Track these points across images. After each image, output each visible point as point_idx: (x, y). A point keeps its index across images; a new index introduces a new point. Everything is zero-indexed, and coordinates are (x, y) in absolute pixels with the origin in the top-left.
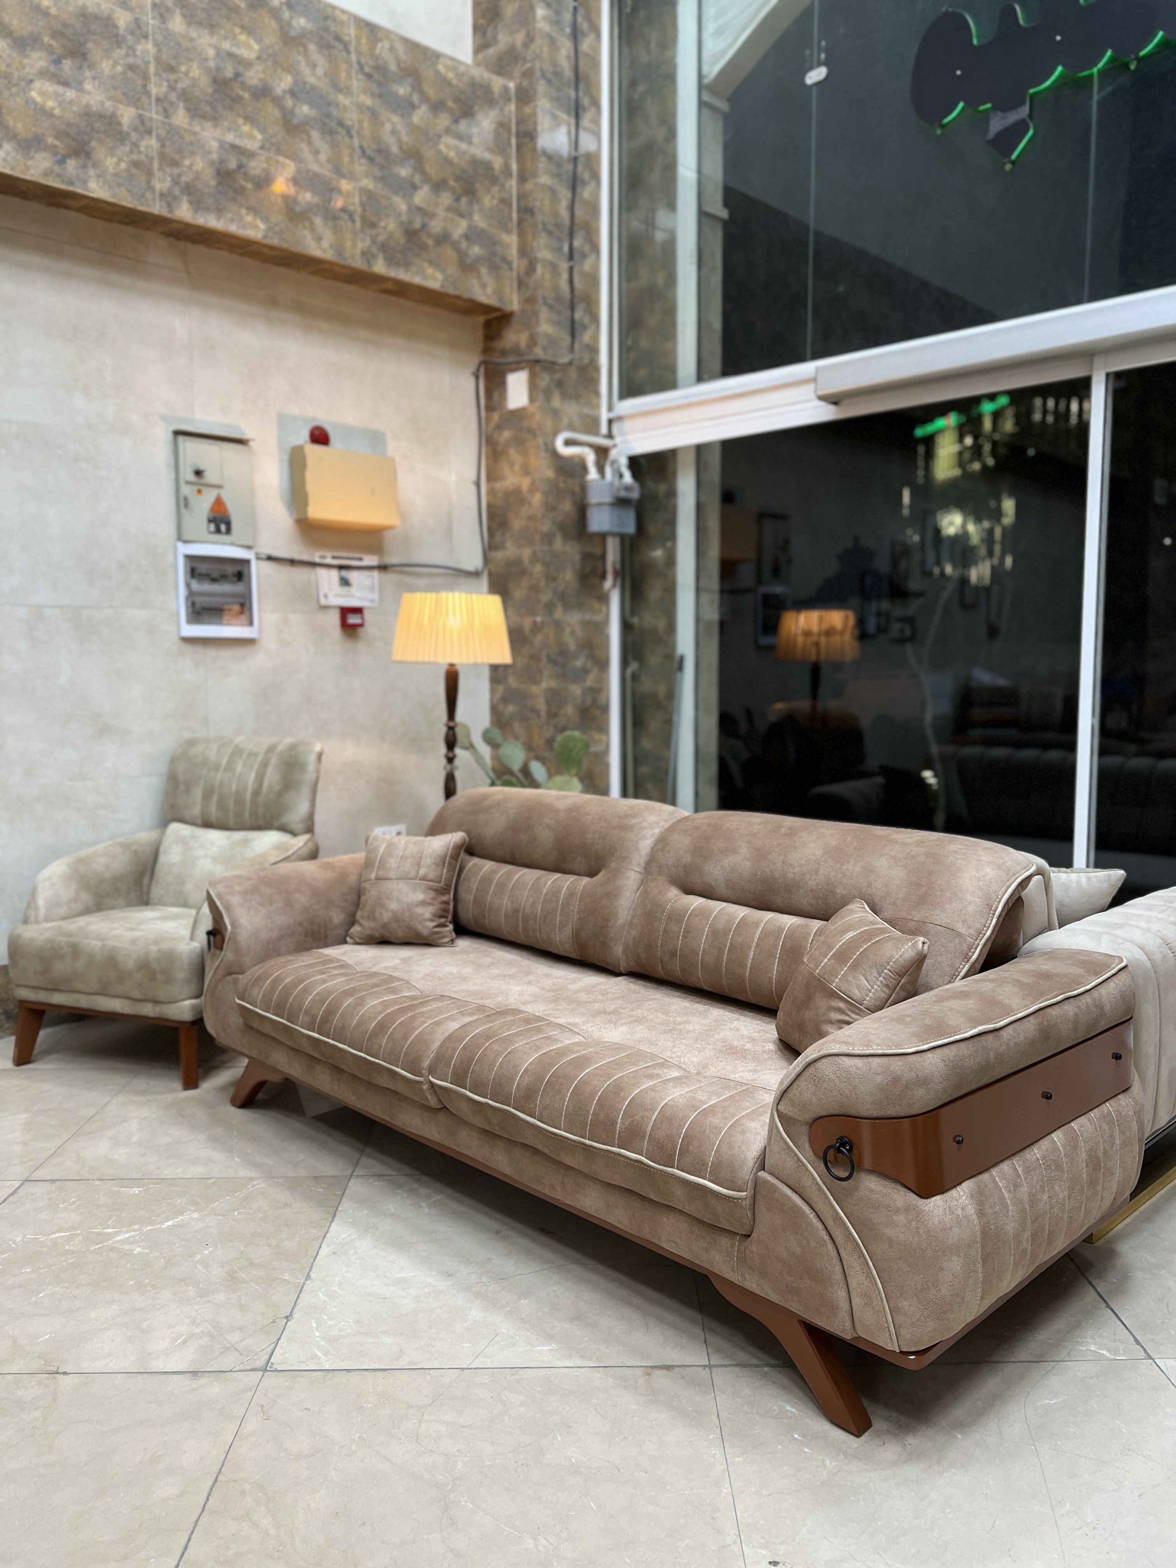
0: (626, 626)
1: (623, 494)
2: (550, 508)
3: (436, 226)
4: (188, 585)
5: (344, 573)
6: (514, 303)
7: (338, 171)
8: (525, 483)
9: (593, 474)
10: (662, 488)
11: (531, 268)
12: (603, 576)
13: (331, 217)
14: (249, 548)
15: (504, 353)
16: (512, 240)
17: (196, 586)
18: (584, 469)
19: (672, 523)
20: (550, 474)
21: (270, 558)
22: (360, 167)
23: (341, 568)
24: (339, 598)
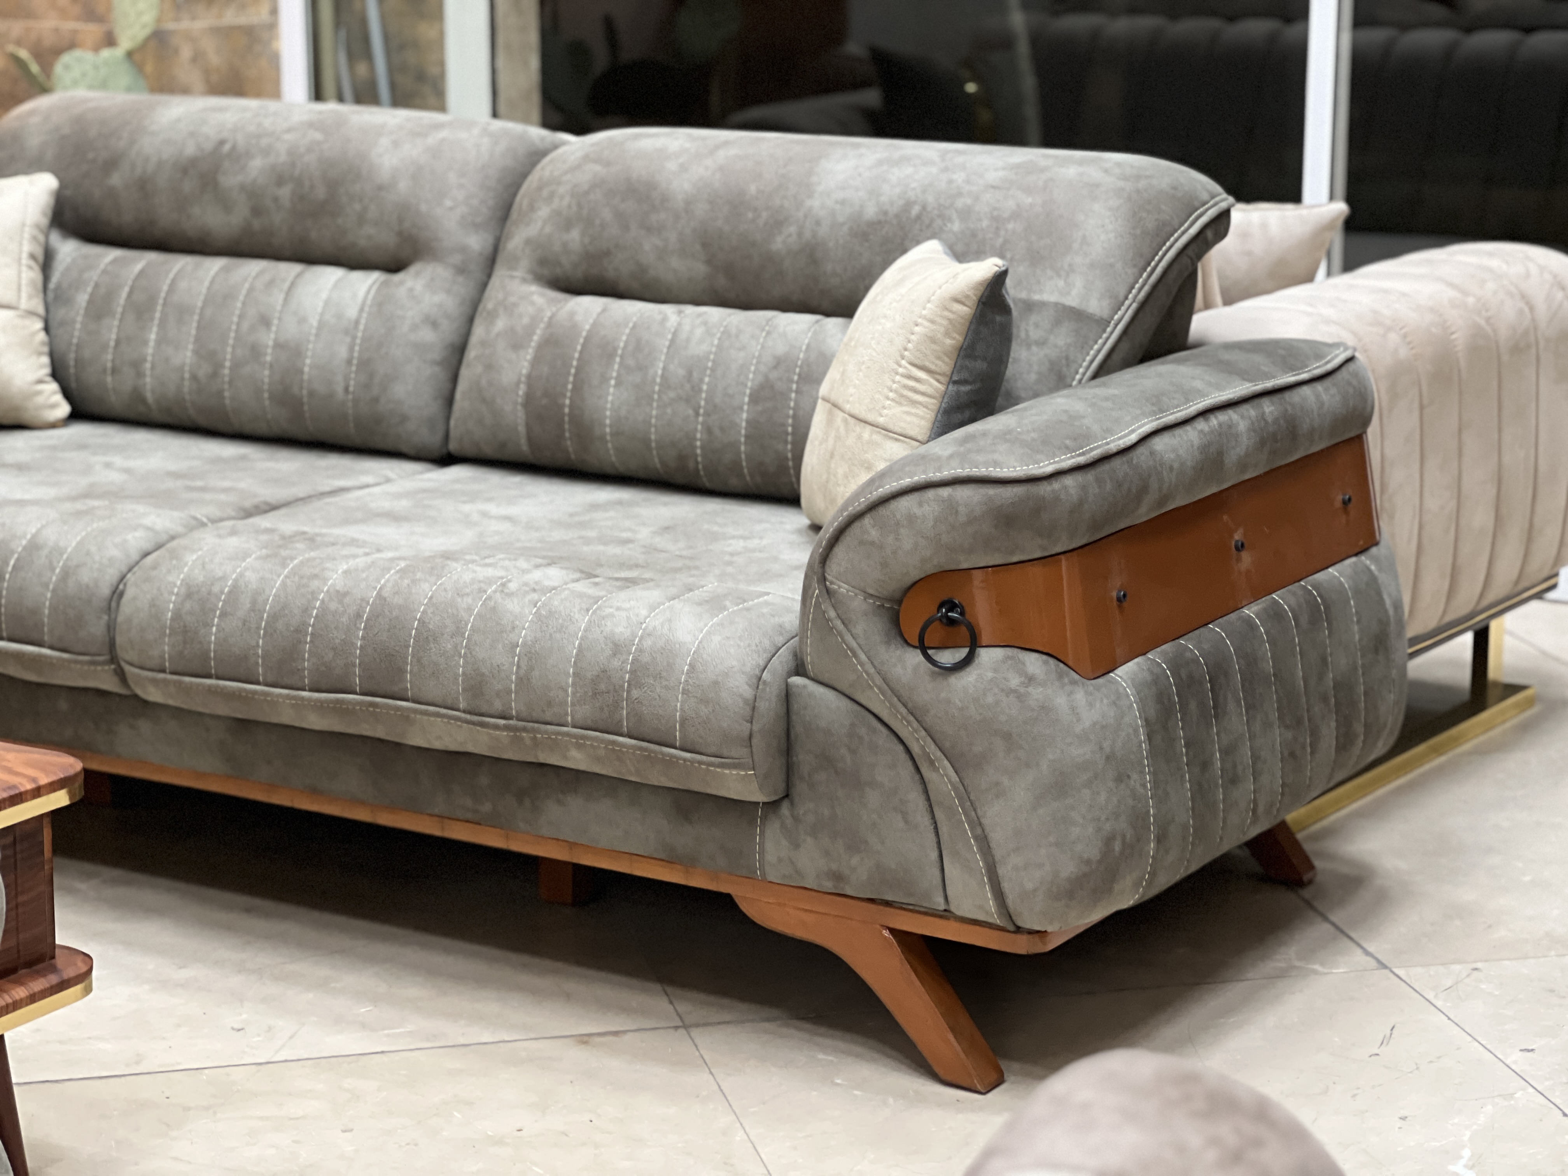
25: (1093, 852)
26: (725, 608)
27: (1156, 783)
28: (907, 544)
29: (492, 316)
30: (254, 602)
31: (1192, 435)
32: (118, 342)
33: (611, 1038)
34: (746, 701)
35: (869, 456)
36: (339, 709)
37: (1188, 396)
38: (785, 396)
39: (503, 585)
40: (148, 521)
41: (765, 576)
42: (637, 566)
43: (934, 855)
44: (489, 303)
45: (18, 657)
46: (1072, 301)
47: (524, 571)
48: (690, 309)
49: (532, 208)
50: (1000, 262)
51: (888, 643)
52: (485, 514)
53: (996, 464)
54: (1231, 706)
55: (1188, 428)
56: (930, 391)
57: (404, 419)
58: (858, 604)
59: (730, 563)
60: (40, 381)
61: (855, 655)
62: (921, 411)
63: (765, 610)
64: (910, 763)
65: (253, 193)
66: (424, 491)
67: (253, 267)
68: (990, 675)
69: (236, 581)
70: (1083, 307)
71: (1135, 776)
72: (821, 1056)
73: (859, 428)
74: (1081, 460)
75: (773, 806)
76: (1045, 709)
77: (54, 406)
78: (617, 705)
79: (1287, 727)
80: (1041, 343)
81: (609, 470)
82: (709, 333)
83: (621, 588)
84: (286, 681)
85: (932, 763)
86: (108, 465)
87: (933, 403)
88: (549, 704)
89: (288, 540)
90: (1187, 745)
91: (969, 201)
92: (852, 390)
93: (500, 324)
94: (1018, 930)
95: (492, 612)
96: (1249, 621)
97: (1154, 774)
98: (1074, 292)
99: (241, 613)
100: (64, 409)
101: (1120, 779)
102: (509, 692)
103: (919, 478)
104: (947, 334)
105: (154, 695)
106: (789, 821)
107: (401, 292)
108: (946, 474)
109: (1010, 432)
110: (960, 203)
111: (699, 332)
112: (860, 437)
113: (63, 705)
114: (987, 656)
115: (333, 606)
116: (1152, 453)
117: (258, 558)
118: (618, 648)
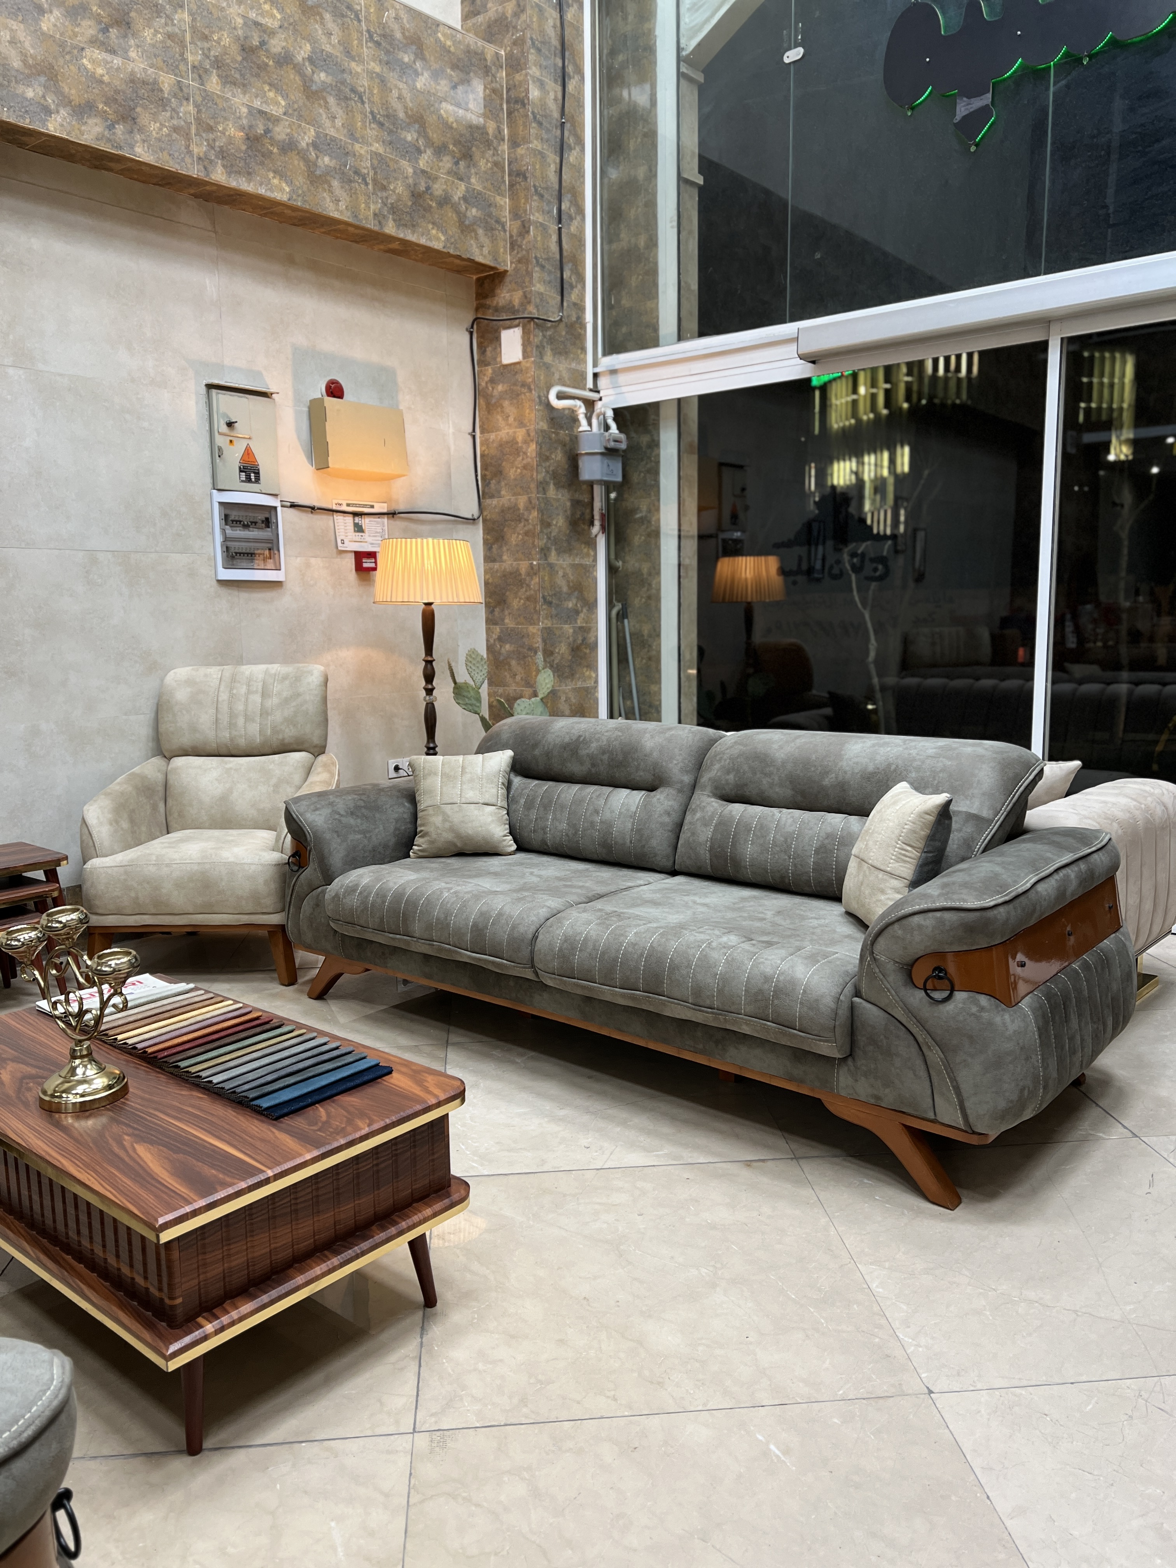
0: (612, 570)
1: (612, 444)
2: (543, 457)
3: (438, 189)
4: (223, 531)
5: (357, 520)
6: (507, 263)
7: (352, 135)
8: (520, 434)
9: (584, 426)
10: (645, 439)
11: (524, 230)
12: (592, 523)
13: (347, 181)
14: (275, 495)
15: (497, 310)
16: (505, 202)
17: (229, 531)
18: (575, 420)
19: (655, 471)
20: (544, 425)
21: (293, 506)
22: (372, 132)
23: (355, 514)
24: (354, 543)
25: (1014, 1097)
26: (818, 961)
27: (1043, 1059)
28: (917, 938)
29: (694, 812)
30: (594, 946)
31: (1053, 882)
32: (536, 819)
33: (761, 1164)
34: (832, 1010)
35: (882, 886)
36: (633, 998)
37: (1047, 861)
38: (832, 852)
39: (709, 944)
40: (548, 904)
41: (833, 942)
42: (769, 933)
43: (929, 1092)
44: (693, 805)
45: (493, 963)
46: (974, 811)
47: (719, 937)
48: (785, 810)
49: (712, 765)
50: (948, 795)
51: (905, 985)
52: (695, 902)
53: (964, 901)
54: (1072, 1016)
55: (1051, 878)
56: (913, 856)
57: (656, 855)
58: (890, 967)
59: (813, 933)
60: (505, 836)
61: (889, 991)
62: (908, 866)
63: (838, 963)
64: (916, 1045)
65: (591, 757)
66: (666, 889)
67: (591, 790)
68: (961, 1005)
69: (586, 935)
70: (980, 814)
71: (1033, 1057)
72: (866, 1181)
73: (877, 872)
74: (1007, 898)
75: (844, 1060)
76: (990, 1023)
77: (511, 846)
78: (767, 1007)
79: (1094, 1023)
80: (960, 830)
81: (748, 881)
82: (794, 822)
83: (766, 948)
84: (608, 983)
85: (929, 1047)
86: (532, 873)
87: (915, 862)
88: (733, 1003)
89: (609, 915)
90: (1055, 1038)
91: (919, 763)
92: (872, 854)
93: (698, 815)
94: (974, 1133)
95: (704, 958)
96: (1076, 970)
97: (1042, 1055)
98: (975, 807)
99: (588, 950)
100: (514, 847)
101: (1027, 1059)
102: (714, 996)
103: (924, 906)
104: (922, 829)
105: (550, 983)
106: (852, 1068)
107: (655, 799)
108: (938, 905)
109: (966, 883)
110: (915, 764)
111: (790, 821)
112: (877, 877)
113: (512, 983)
114: (960, 996)
115: (630, 949)
116: (1037, 892)
117: (597, 924)
118: (767, 979)
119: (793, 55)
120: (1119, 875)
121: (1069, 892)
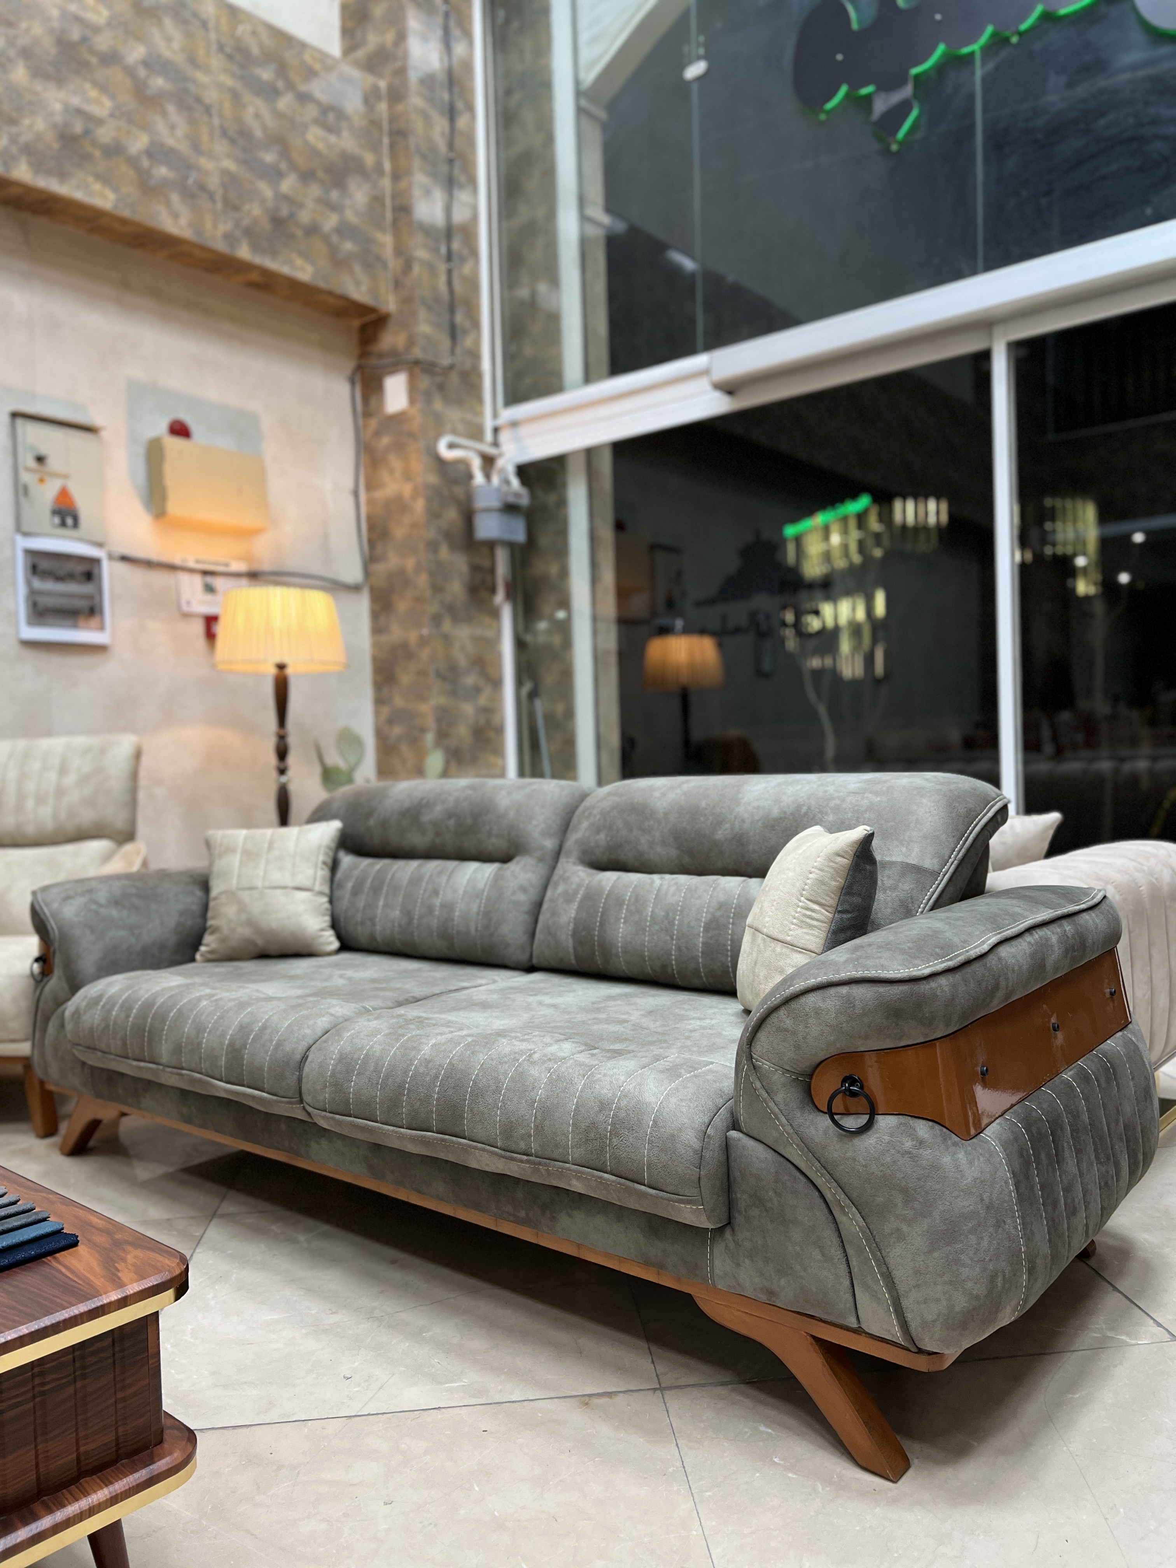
0: (520, 645)
1: (511, 499)
2: (433, 514)
3: (305, 216)
4: (29, 583)
5: (209, 579)
6: (390, 304)
7: (196, 147)
8: (407, 490)
9: (479, 478)
10: (552, 498)
11: (408, 267)
12: (493, 590)
13: (189, 195)
14: (100, 545)
15: (381, 356)
16: (386, 240)
17: (38, 584)
18: (470, 476)
19: (563, 532)
20: (433, 479)
21: (125, 559)
22: (221, 147)
23: (205, 573)
24: (202, 605)
25: (981, 1290)
26: (680, 1076)
27: (1024, 1224)
28: (815, 1030)
29: (556, 885)
30: (377, 1065)
31: (1024, 946)
32: (365, 907)
33: (604, 1400)
34: (695, 1151)
35: (781, 964)
36: (424, 1142)
37: (1015, 918)
38: (725, 927)
39: (530, 1055)
40: (333, 1011)
41: (712, 1048)
42: (626, 1039)
43: (847, 1282)
44: (555, 878)
46: (912, 861)
47: (547, 1045)
48: (668, 877)
49: (579, 823)
50: (868, 828)
51: (802, 1109)
52: (541, 1003)
53: (883, 967)
54: (1067, 1153)
55: (1020, 940)
56: (822, 918)
57: (507, 946)
58: (778, 1078)
59: (688, 1038)
60: (323, 930)
61: (777, 1118)
62: (816, 932)
63: (709, 1077)
64: (823, 1206)
65: (435, 824)
66: (511, 988)
67: (433, 865)
68: (887, 1138)
69: (368, 1050)
70: (921, 864)
71: (1009, 1221)
72: (762, 1428)
73: (773, 944)
74: (951, 964)
75: (719, 1231)
76: (935, 1167)
77: (330, 943)
78: (602, 1150)
79: (1101, 1163)
80: (894, 888)
81: (622, 974)
82: (679, 889)
83: (610, 1058)
84: (393, 1121)
85: (842, 1208)
86: (341, 976)
87: (825, 927)
88: (557, 1146)
89: (408, 1022)
90: (1042, 1189)
91: (838, 802)
92: (767, 919)
93: (560, 889)
94: (920, 1351)
95: (520, 1076)
96: (1068, 1084)
97: (1023, 1217)
98: (914, 854)
99: (367, 1073)
100: (336, 944)
101: (999, 1224)
102: (530, 1136)
103: (822, 979)
104: (832, 878)
105: (324, 1124)
106: (731, 1245)
107: (508, 873)
108: (843, 975)
109: (889, 943)
110: (832, 804)
111: (673, 889)
112: (774, 951)
113: (283, 1127)
114: (885, 1122)
115: (422, 1070)
116: (1000, 959)
117: (386, 1035)
118: (603, 1105)
119: (695, 70)
120: (1122, 948)
121: (1050, 963)
